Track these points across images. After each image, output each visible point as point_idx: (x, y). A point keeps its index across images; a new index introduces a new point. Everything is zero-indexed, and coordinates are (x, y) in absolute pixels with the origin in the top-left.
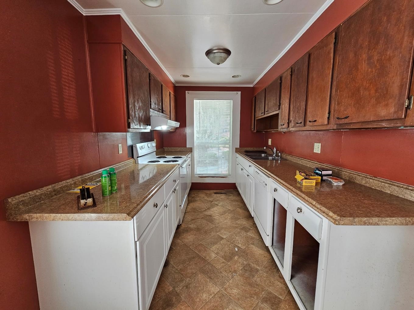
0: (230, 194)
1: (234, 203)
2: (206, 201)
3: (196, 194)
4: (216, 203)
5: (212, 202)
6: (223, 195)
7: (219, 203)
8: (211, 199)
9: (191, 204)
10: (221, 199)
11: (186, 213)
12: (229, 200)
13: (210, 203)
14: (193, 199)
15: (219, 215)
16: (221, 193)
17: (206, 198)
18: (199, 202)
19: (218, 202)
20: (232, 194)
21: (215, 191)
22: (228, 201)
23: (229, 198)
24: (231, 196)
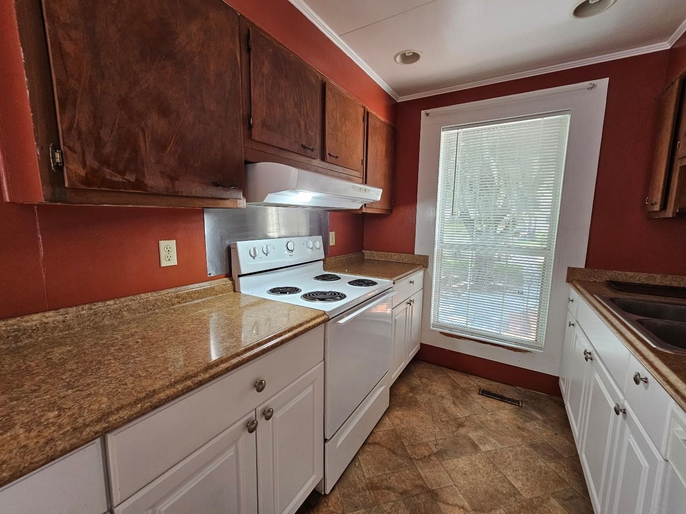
0: (534, 413)
1: (540, 463)
2: (444, 417)
3: (424, 380)
4: (473, 435)
5: (461, 425)
6: (508, 406)
7: (483, 439)
8: (460, 413)
9: (398, 413)
10: (497, 422)
11: (369, 444)
12: (523, 437)
13: (454, 429)
14: (411, 395)
15: (466, 505)
16: (502, 398)
17: (448, 403)
18: (422, 414)
19: (480, 433)
20: (540, 411)
21: (485, 384)
22: (519, 440)
23: (523, 429)
24: (535, 419)
